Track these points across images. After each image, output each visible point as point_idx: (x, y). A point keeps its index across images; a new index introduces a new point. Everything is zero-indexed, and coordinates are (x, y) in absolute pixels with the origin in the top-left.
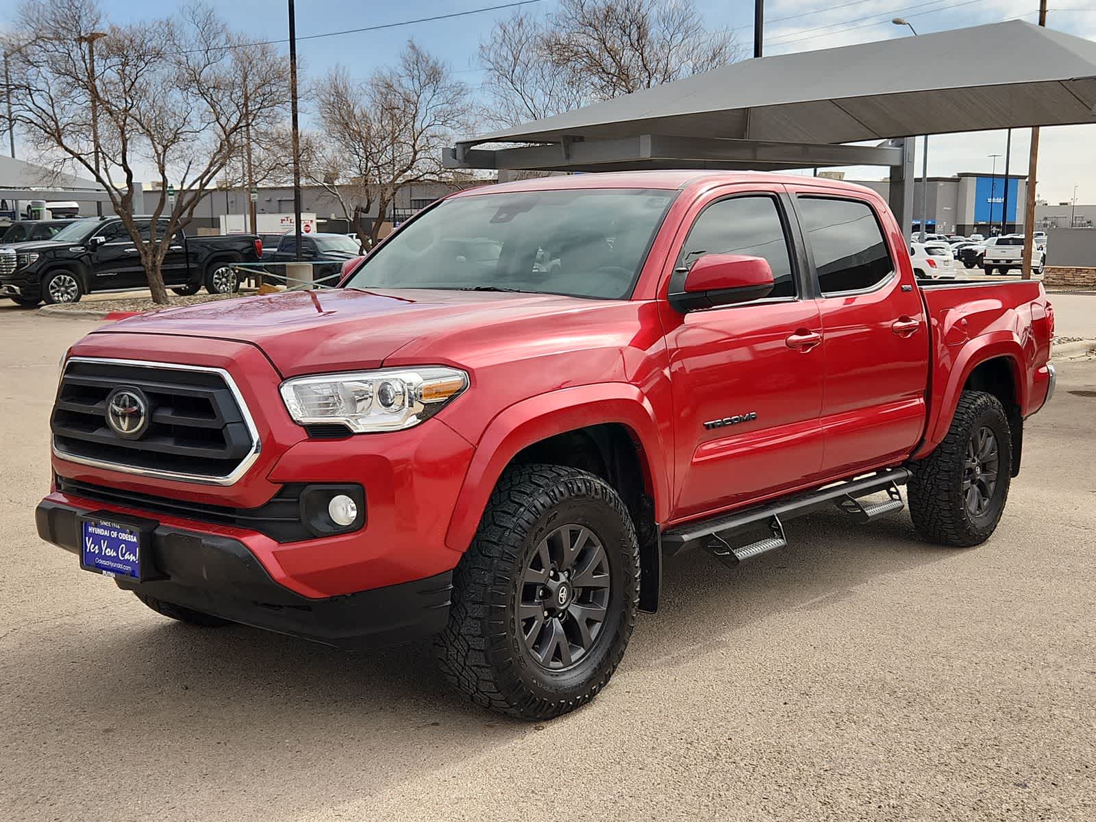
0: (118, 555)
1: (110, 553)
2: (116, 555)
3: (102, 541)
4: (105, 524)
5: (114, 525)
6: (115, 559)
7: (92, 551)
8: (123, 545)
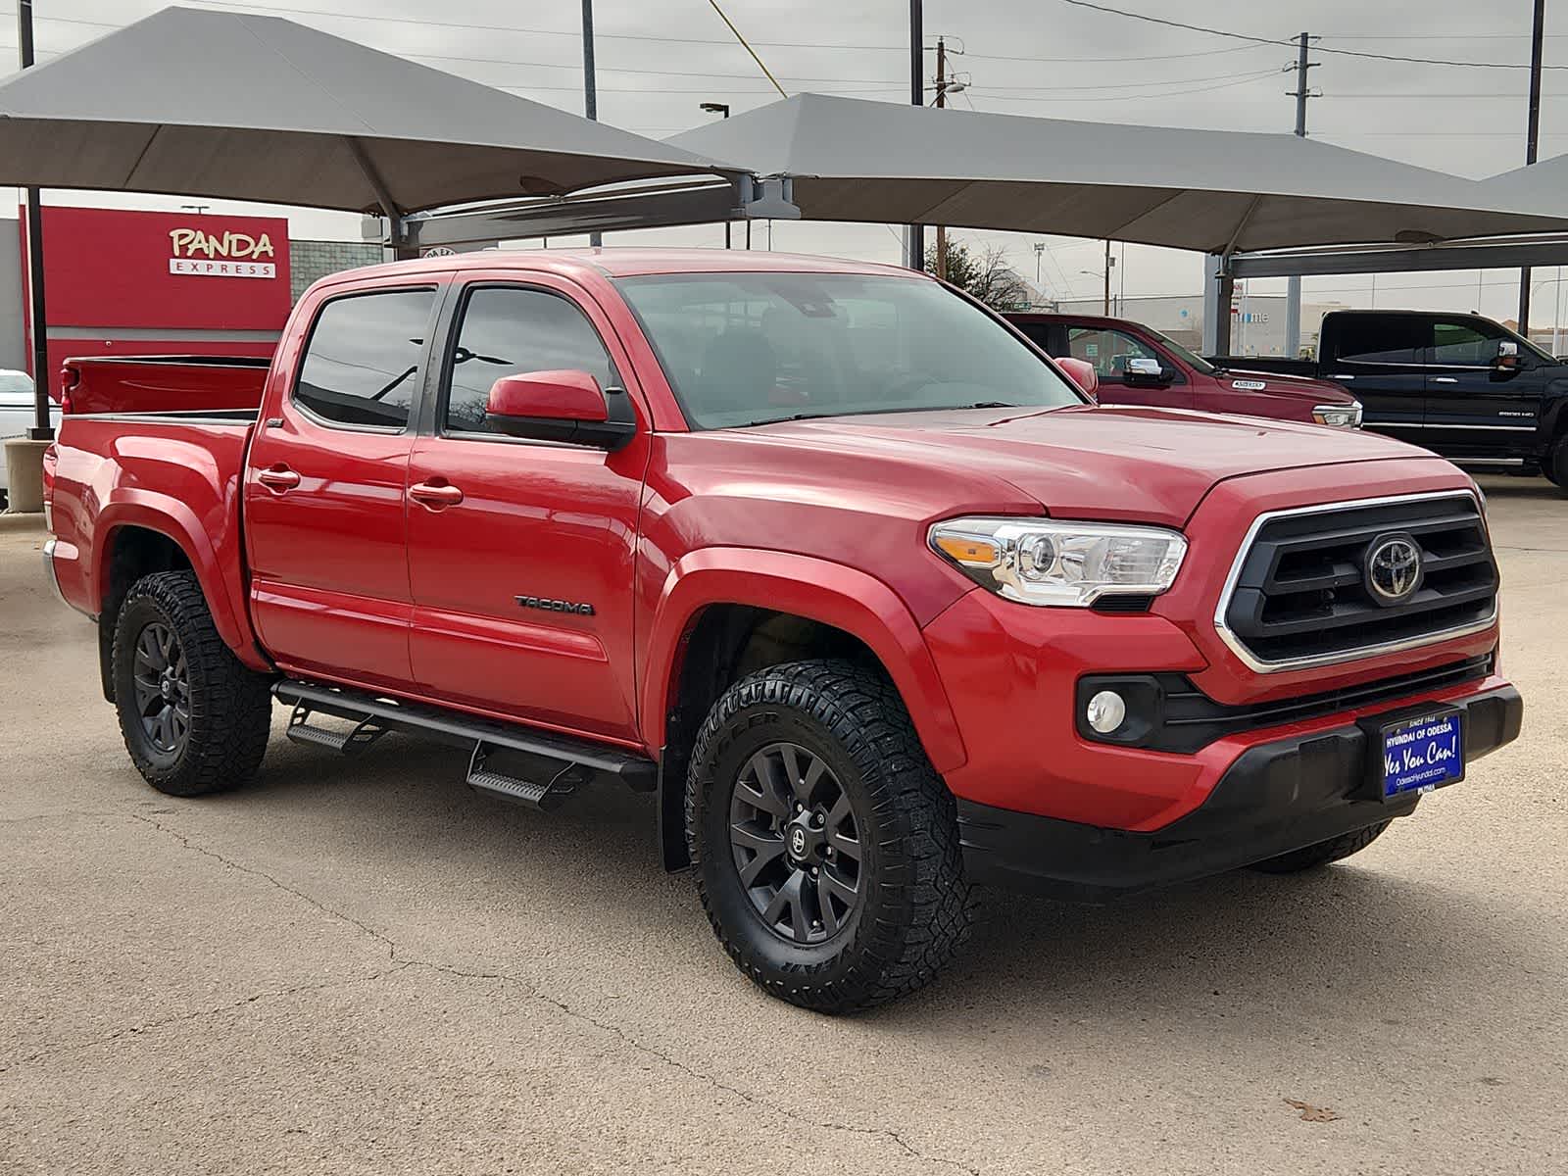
0: (1426, 760)
1: (1418, 762)
2: (1422, 761)
3: (1405, 752)
4: (1416, 724)
5: (1429, 720)
6: (1424, 767)
7: (1392, 772)
8: (1434, 743)
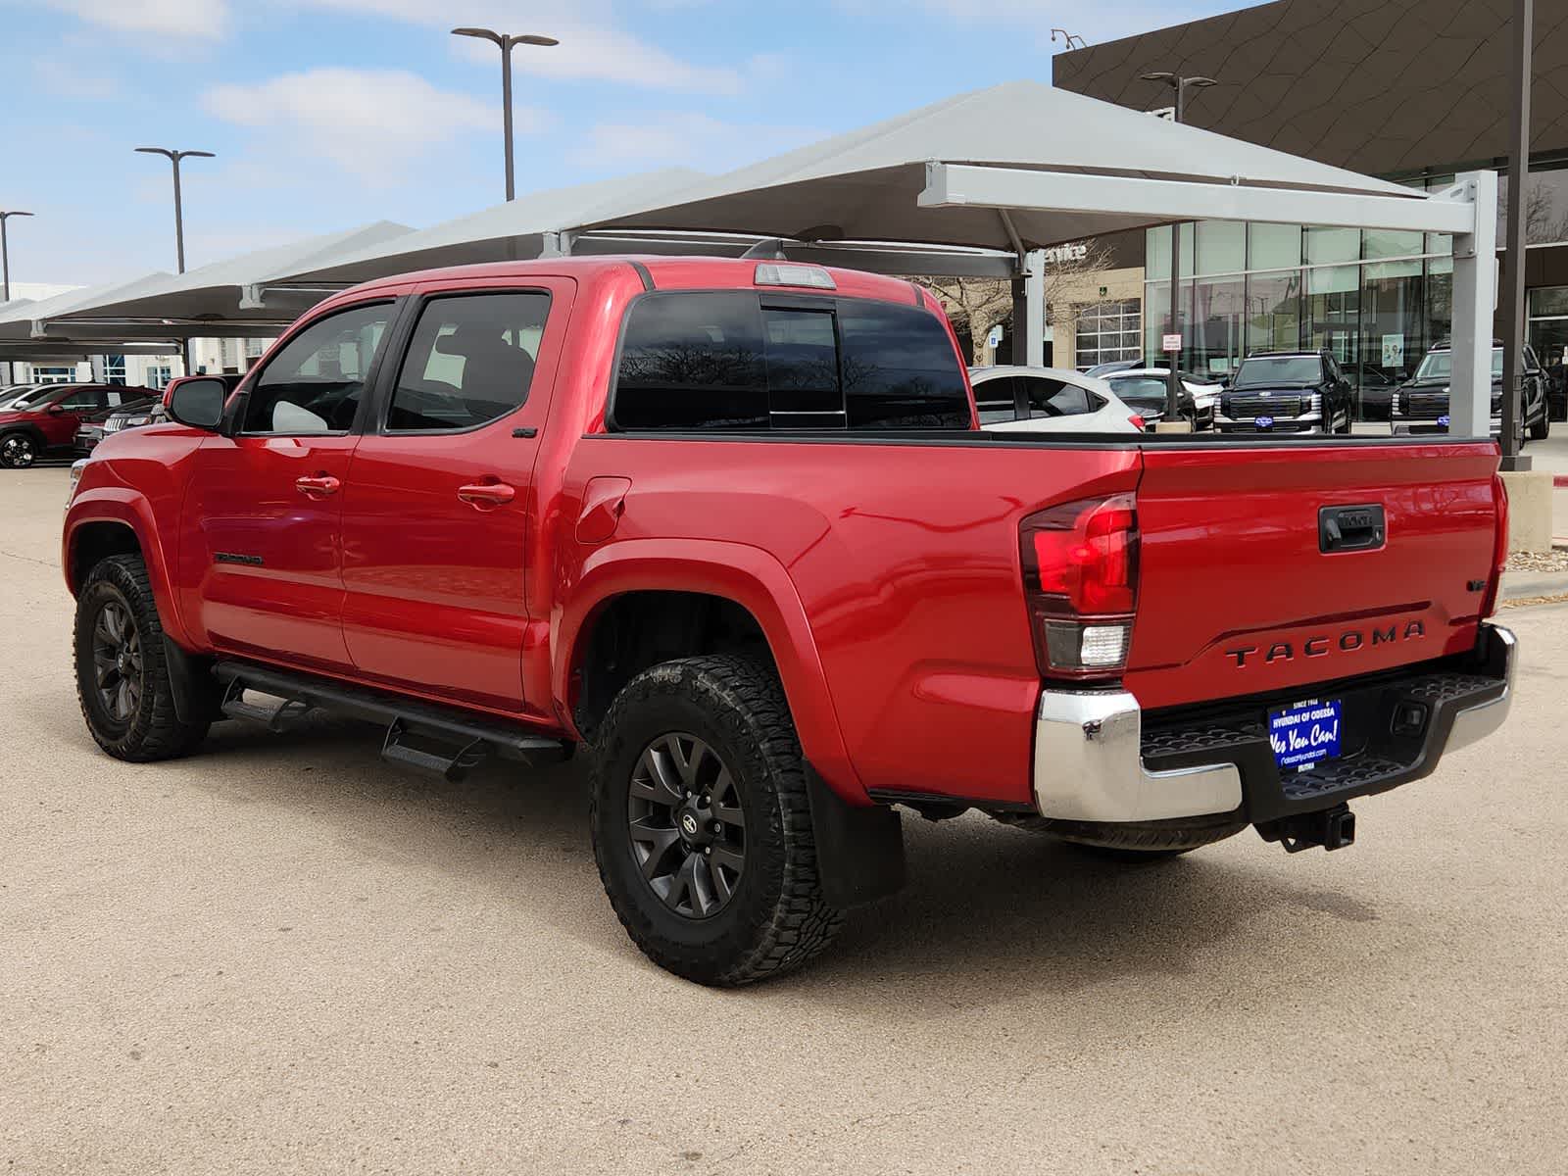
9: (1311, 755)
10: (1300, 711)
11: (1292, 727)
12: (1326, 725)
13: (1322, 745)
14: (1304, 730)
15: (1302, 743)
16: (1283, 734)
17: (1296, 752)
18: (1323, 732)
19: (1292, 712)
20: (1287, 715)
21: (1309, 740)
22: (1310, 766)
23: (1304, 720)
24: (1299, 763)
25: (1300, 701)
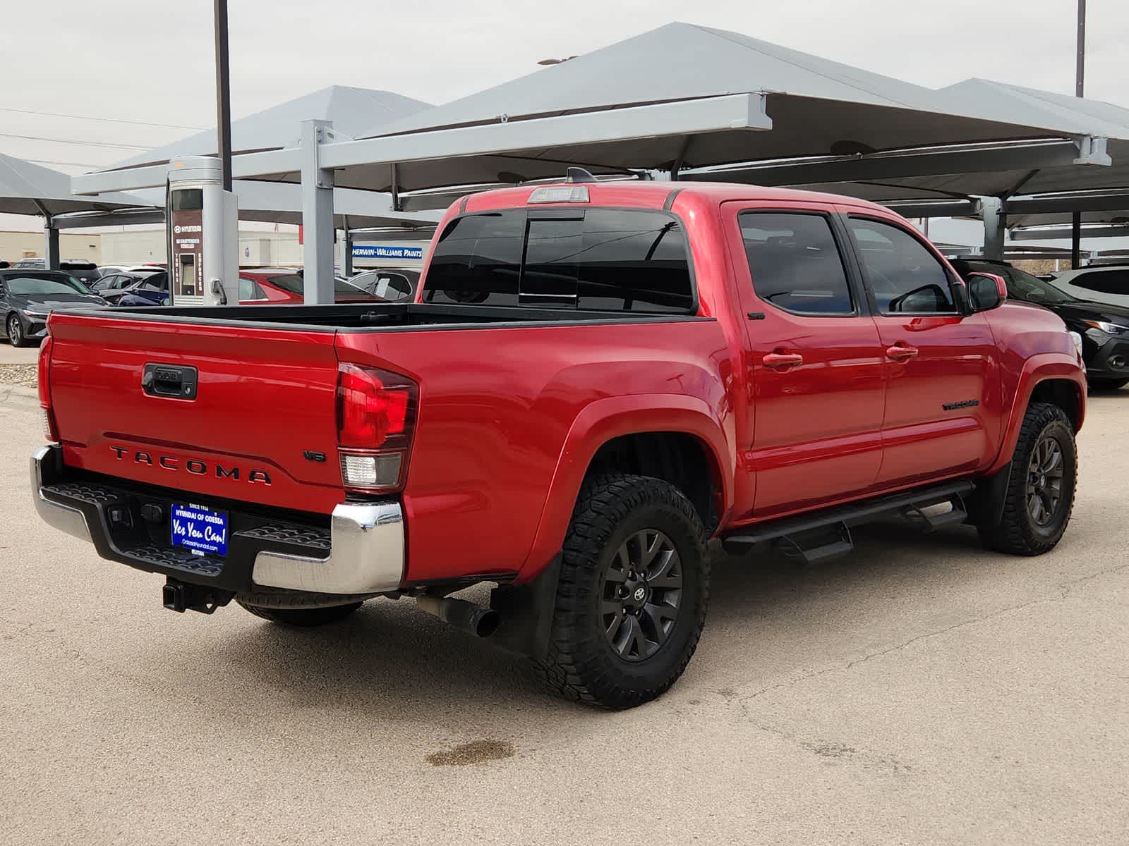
9: (206, 547)
10: (193, 511)
11: (191, 520)
12: (217, 529)
13: (213, 543)
14: (200, 526)
15: (197, 534)
16: (184, 522)
17: (192, 539)
18: (214, 534)
19: (187, 509)
20: (183, 510)
21: (203, 534)
22: (202, 554)
23: (199, 519)
24: (196, 548)
25: (195, 503)
